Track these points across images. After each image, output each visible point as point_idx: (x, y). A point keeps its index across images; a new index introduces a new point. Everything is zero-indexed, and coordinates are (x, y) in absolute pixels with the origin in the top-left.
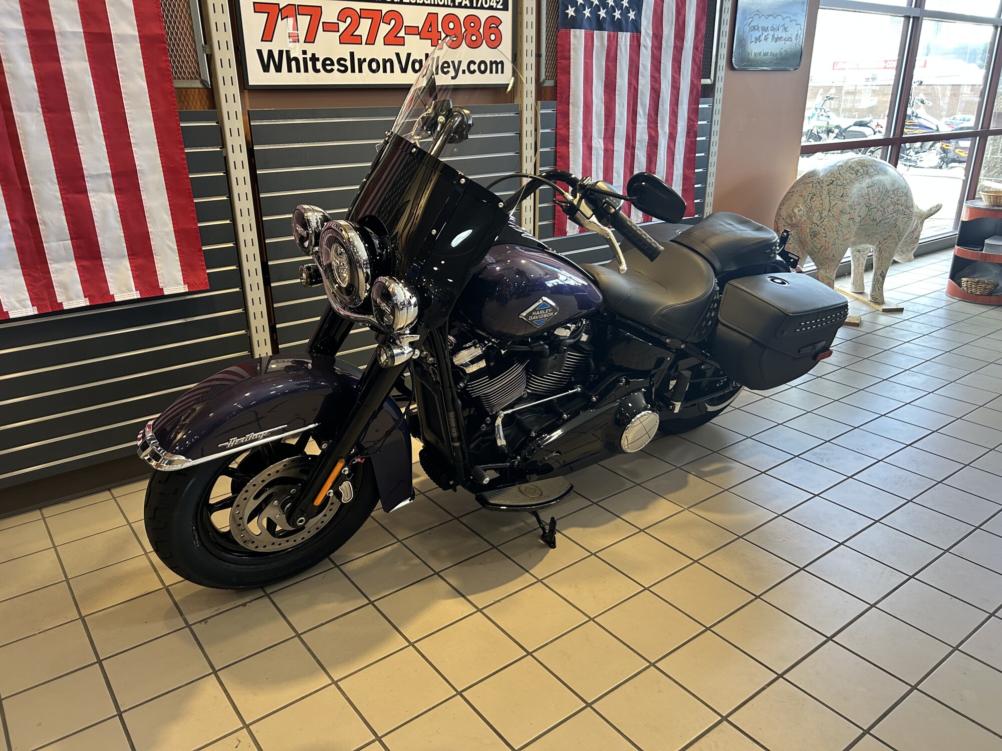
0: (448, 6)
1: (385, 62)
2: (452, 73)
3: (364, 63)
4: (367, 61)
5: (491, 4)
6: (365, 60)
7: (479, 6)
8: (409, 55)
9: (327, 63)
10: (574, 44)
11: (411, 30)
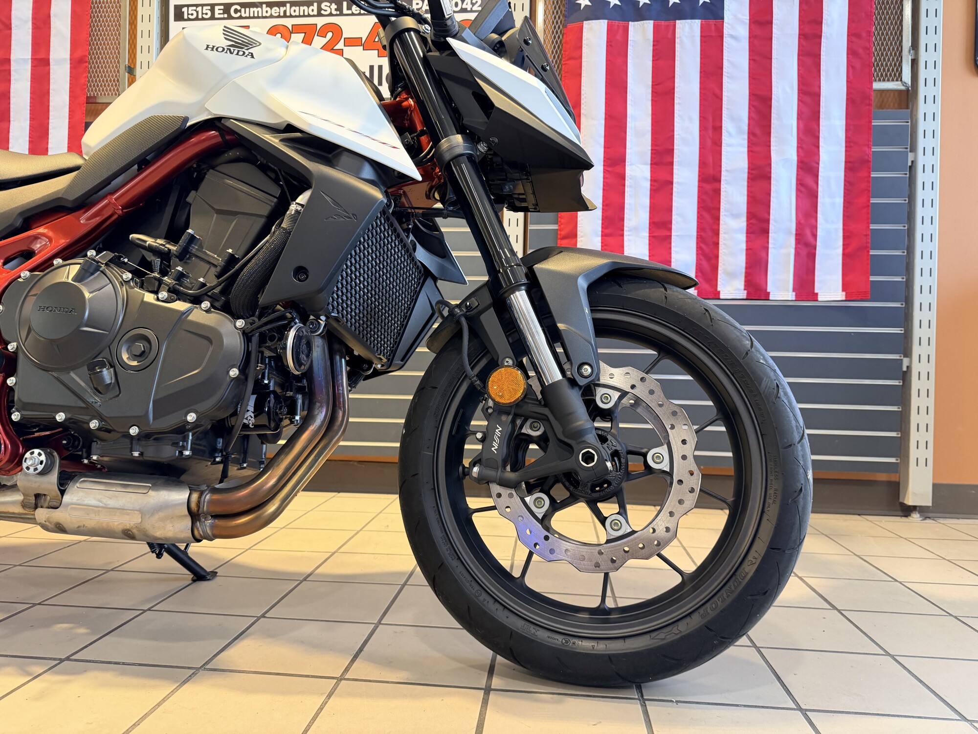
5: (464, 6)
10: (587, 39)
11: (352, 42)
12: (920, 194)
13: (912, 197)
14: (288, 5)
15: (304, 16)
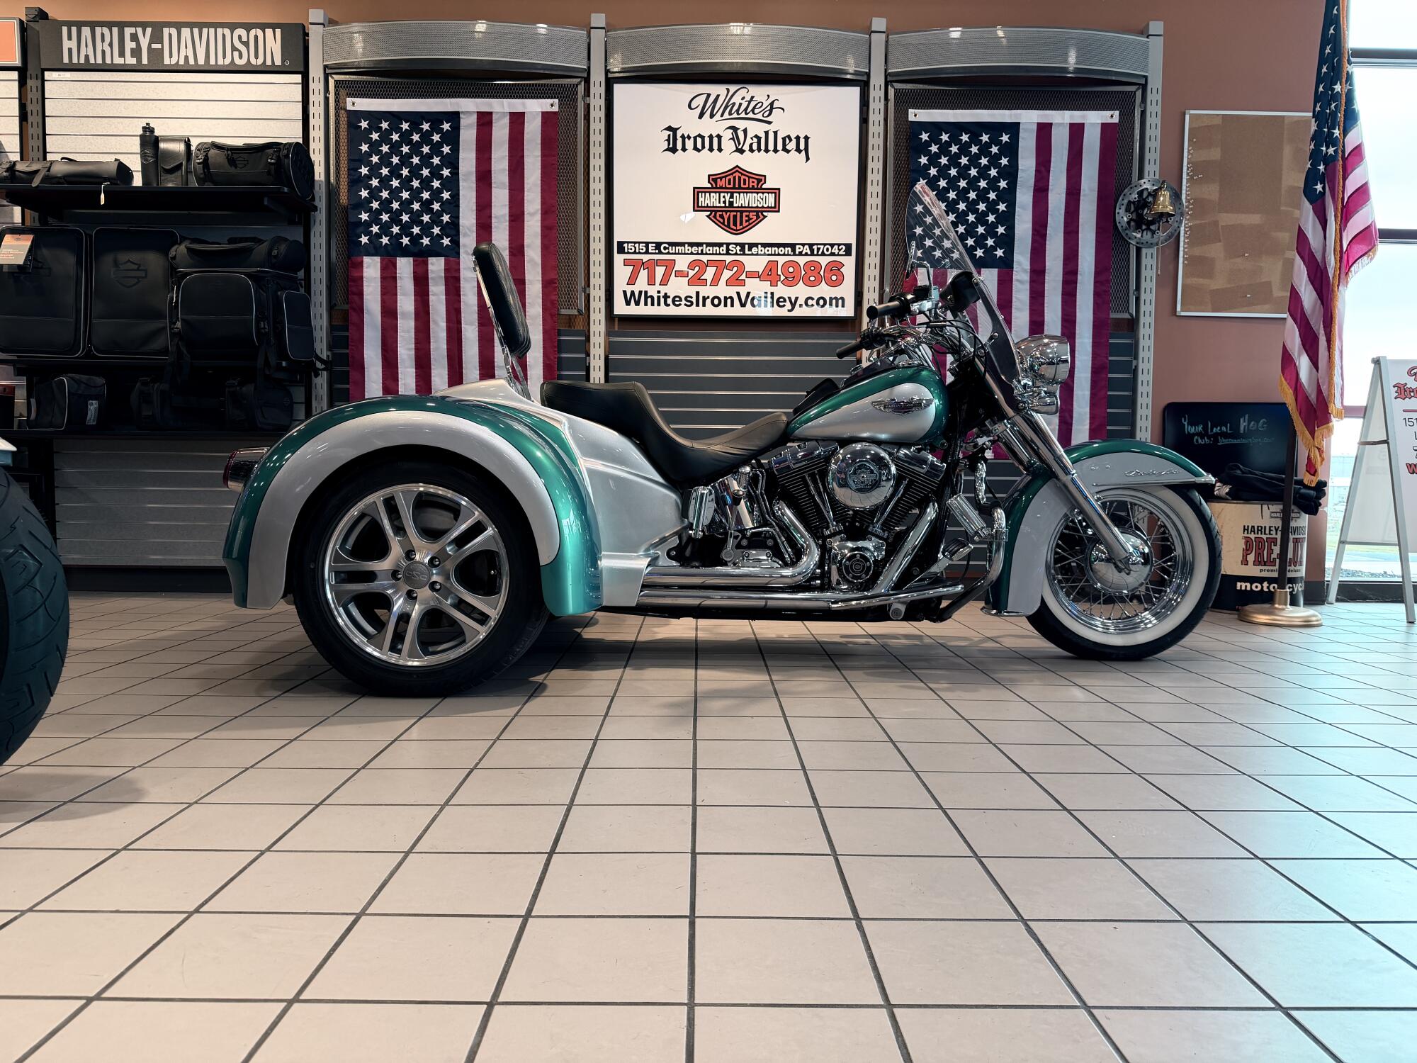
0: (788, 255)
1: (726, 298)
2: (790, 308)
3: (707, 300)
4: (710, 298)
5: (833, 251)
6: (708, 297)
7: (820, 253)
8: (748, 294)
9: (676, 300)
11: (752, 274)
12: (1140, 389)
13: (1134, 390)
14: (704, 245)
15: (716, 254)
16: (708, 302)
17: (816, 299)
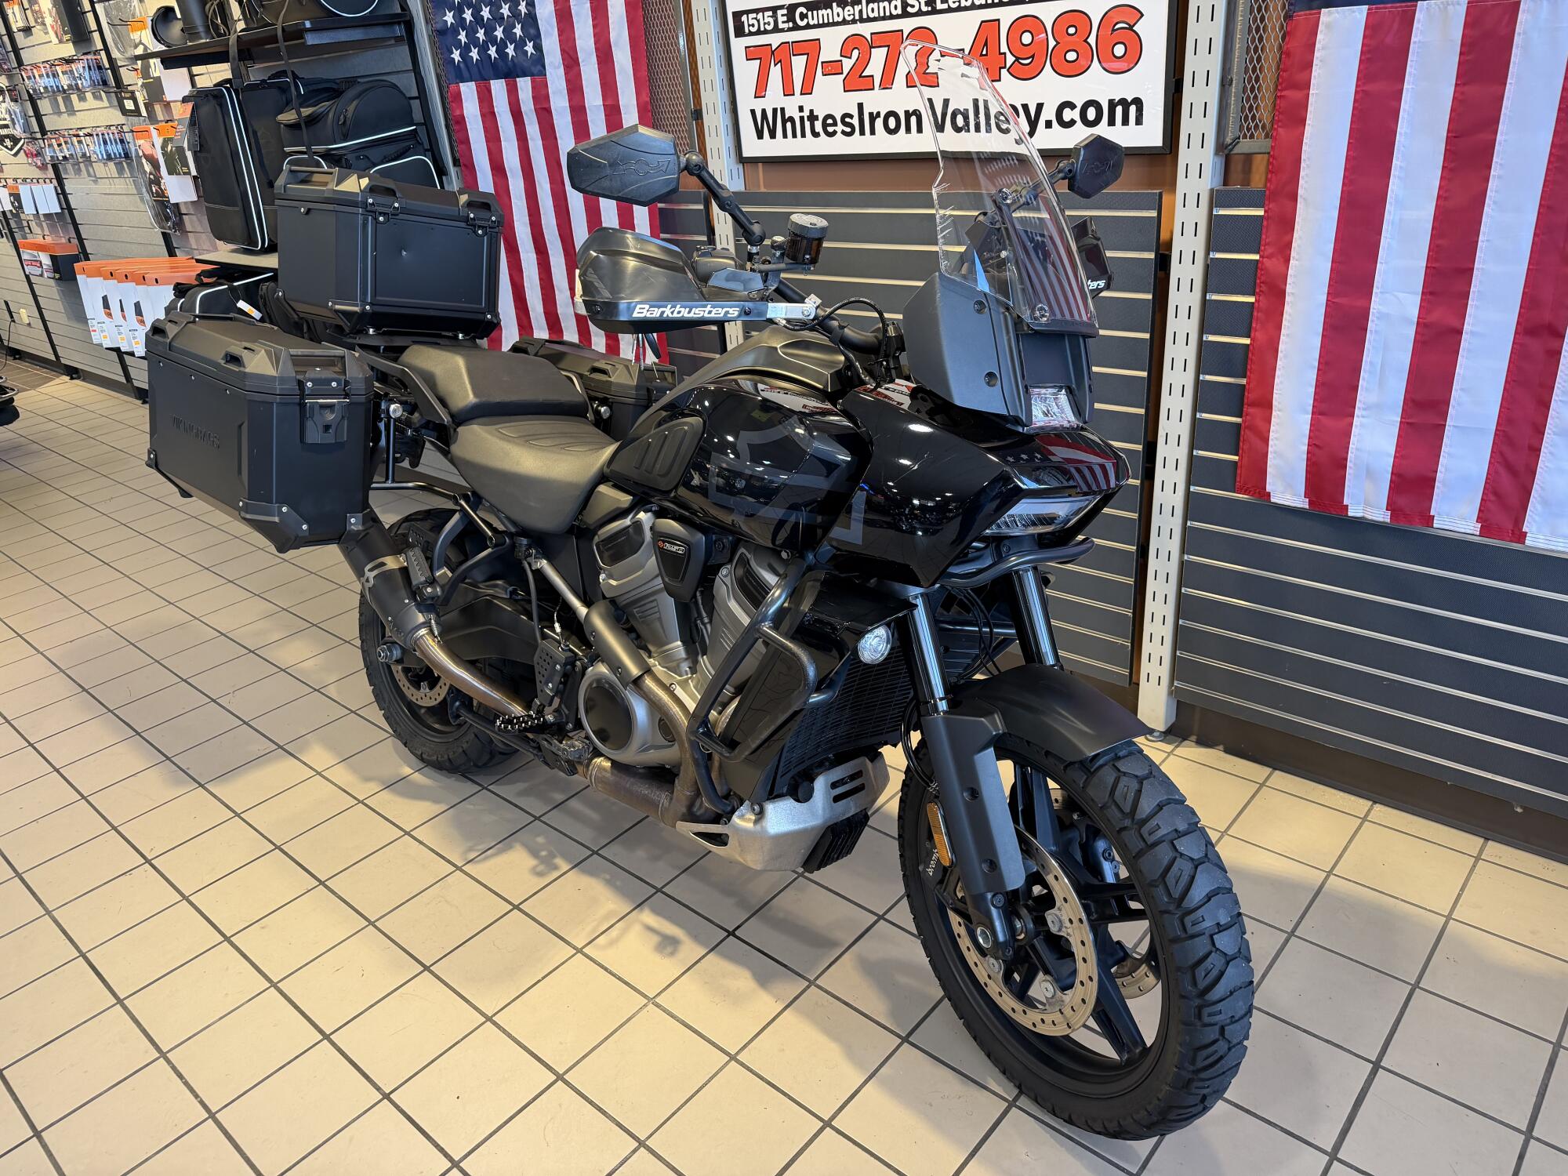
1: (908, 115)
3: (877, 121)
4: (882, 116)
6: (878, 114)
8: (946, 102)
9: (829, 125)
11: (950, 56)
15: (884, 18)
16: (879, 122)
17: (1079, 106)
